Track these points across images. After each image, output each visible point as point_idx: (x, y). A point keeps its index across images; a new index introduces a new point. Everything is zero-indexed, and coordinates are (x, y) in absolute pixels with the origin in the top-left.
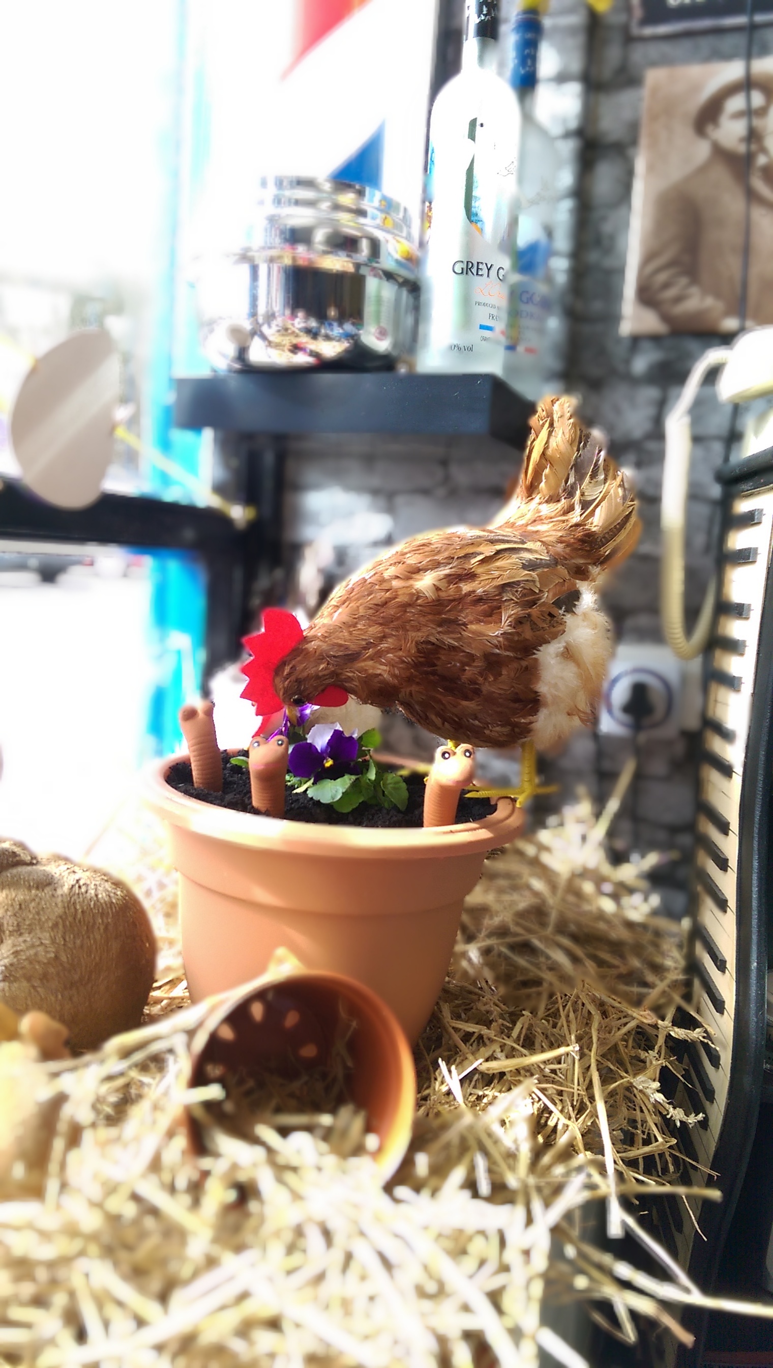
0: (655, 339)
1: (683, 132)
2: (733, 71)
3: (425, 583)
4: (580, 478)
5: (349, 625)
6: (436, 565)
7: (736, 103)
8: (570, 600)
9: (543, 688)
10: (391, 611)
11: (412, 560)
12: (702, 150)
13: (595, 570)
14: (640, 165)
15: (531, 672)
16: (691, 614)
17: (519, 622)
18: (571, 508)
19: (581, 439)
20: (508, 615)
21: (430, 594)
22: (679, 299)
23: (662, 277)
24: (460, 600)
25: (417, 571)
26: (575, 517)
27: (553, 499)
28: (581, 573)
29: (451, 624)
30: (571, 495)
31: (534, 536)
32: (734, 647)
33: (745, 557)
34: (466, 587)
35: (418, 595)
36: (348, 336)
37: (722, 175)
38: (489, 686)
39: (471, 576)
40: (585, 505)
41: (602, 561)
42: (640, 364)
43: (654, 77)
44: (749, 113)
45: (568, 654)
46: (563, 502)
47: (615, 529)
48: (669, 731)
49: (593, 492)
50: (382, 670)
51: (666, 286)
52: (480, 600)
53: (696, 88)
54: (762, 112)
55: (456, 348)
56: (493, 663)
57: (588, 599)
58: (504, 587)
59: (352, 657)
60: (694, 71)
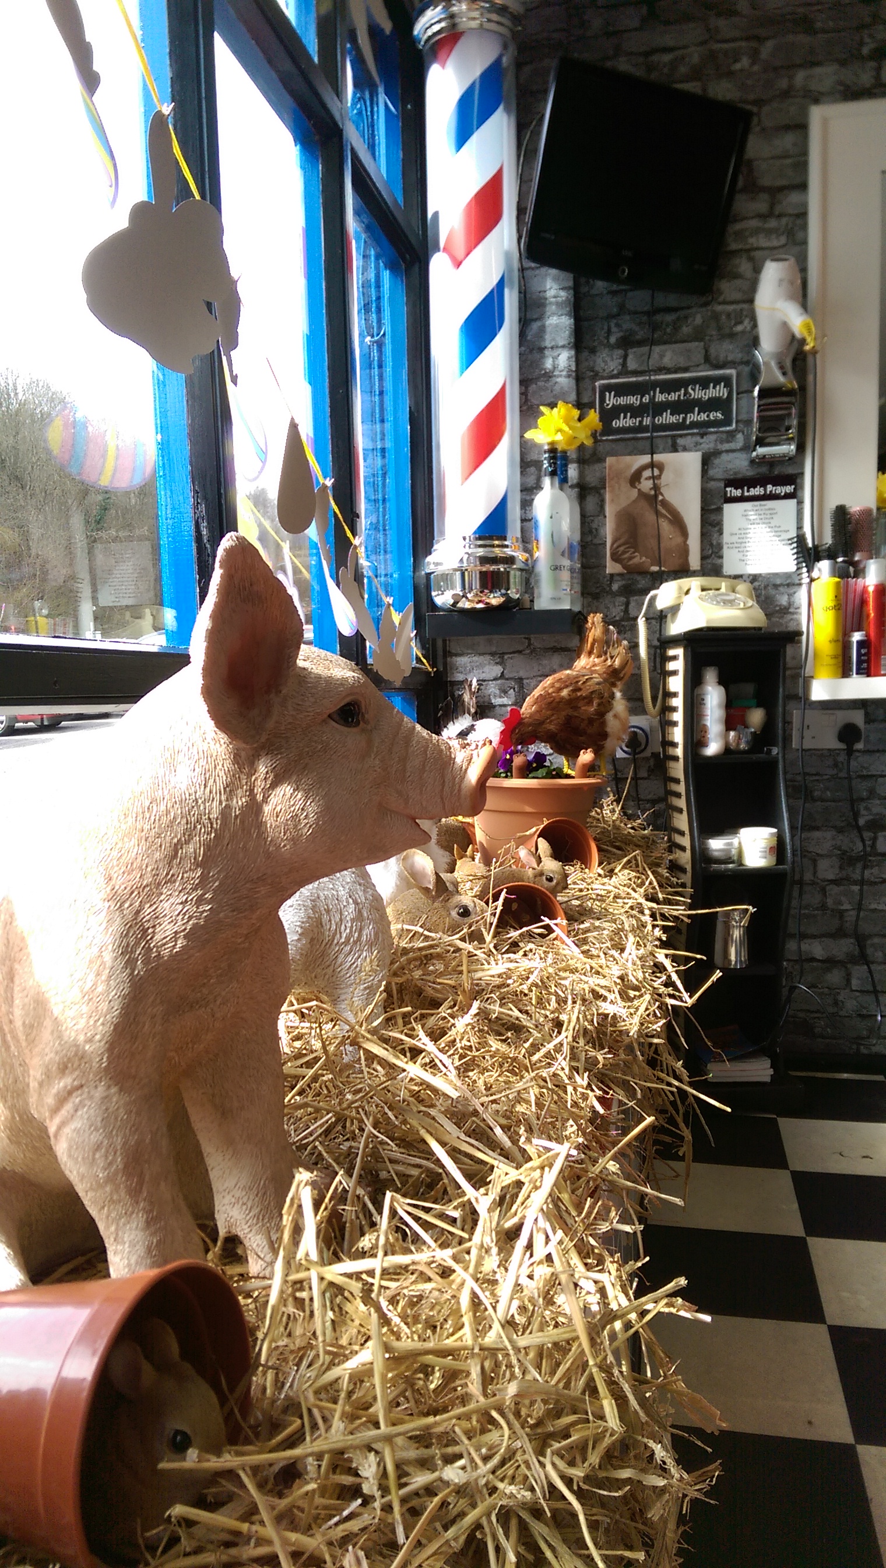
0: (621, 575)
1: (625, 486)
2: (646, 459)
3: (565, 693)
4: (608, 647)
5: (537, 712)
6: (567, 687)
7: (647, 473)
8: (612, 696)
9: (609, 730)
10: (554, 704)
11: (557, 685)
12: (634, 493)
13: (619, 683)
14: (608, 497)
15: (603, 724)
16: (654, 699)
17: (599, 705)
18: (606, 660)
19: (606, 631)
20: (595, 702)
21: (567, 697)
22: (631, 558)
23: (622, 549)
24: (578, 699)
25: (560, 689)
26: (609, 662)
27: (599, 656)
28: (614, 685)
29: (576, 708)
30: (606, 654)
31: (595, 672)
32: (674, 709)
33: (674, 673)
34: (579, 694)
35: (563, 698)
36: (502, 595)
37: (643, 504)
38: (590, 731)
39: (580, 689)
40: (612, 657)
41: (620, 679)
42: (615, 587)
43: (609, 460)
44: (653, 477)
45: (615, 716)
46: (603, 658)
47: (624, 665)
48: (647, 753)
49: (615, 652)
50: (552, 727)
51: (624, 552)
52: (585, 698)
53: (629, 467)
54: (659, 477)
55: (553, 599)
56: (591, 721)
57: (618, 695)
58: (592, 693)
59: (542, 723)
60: (628, 459)
